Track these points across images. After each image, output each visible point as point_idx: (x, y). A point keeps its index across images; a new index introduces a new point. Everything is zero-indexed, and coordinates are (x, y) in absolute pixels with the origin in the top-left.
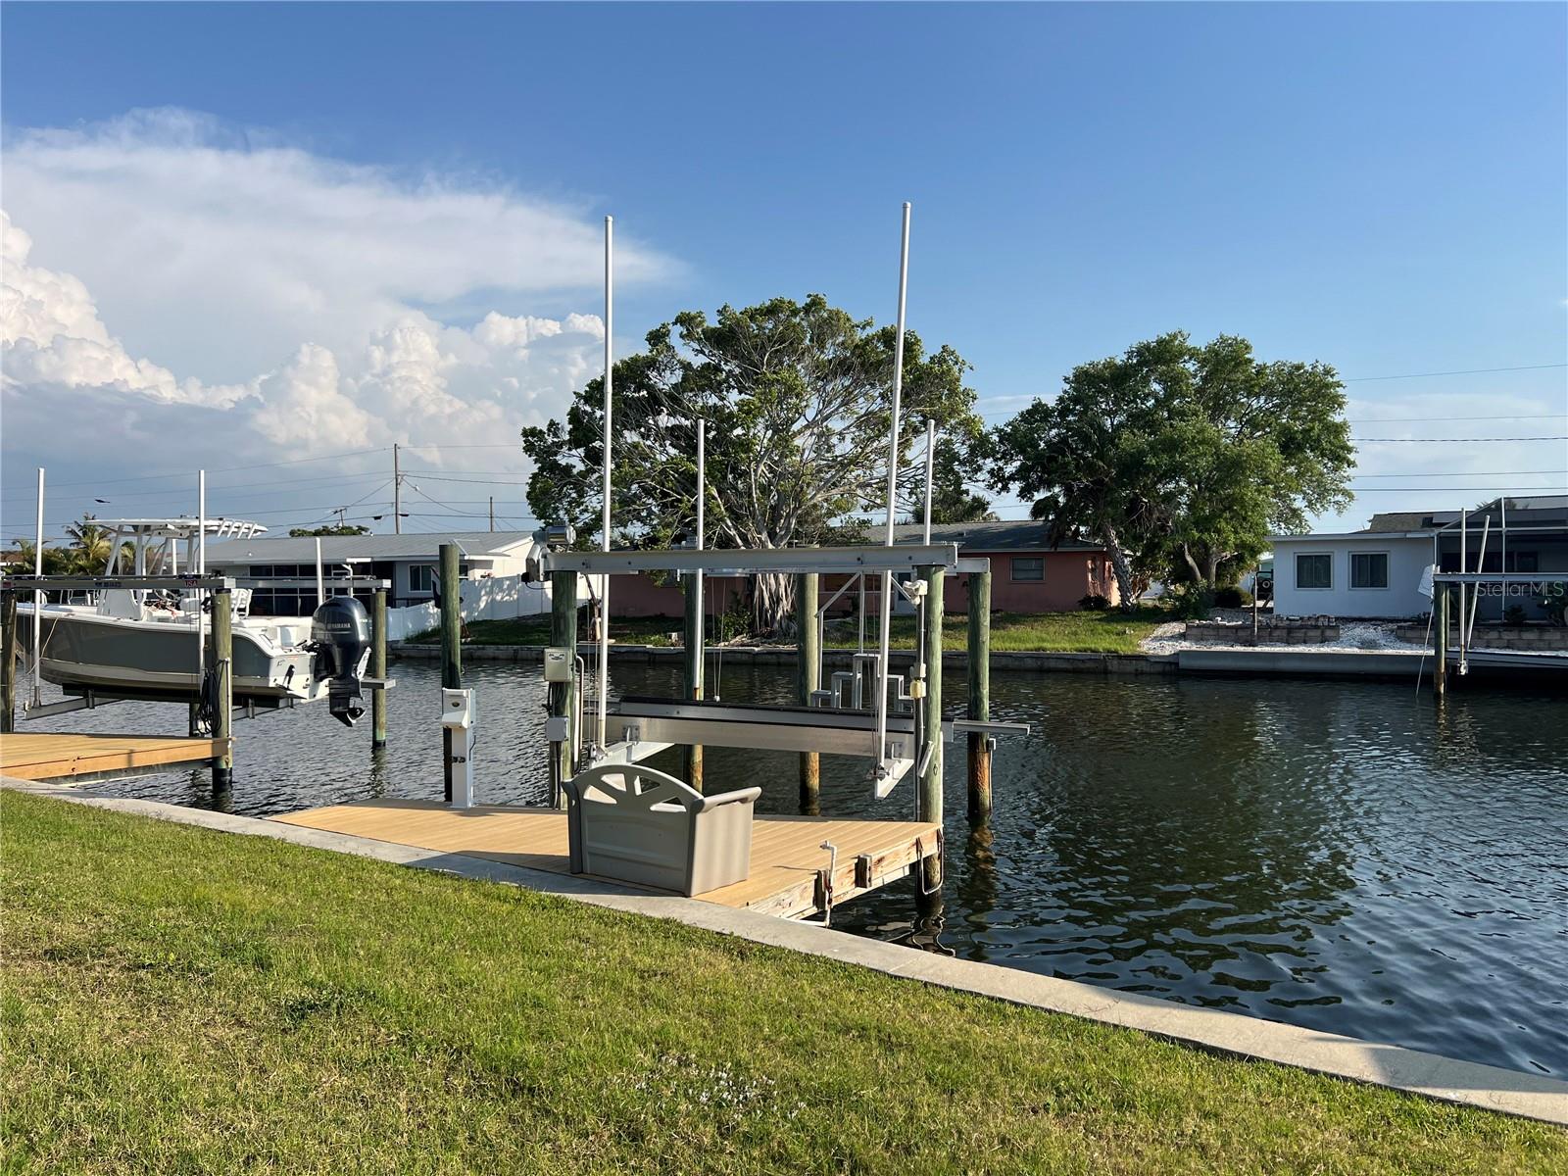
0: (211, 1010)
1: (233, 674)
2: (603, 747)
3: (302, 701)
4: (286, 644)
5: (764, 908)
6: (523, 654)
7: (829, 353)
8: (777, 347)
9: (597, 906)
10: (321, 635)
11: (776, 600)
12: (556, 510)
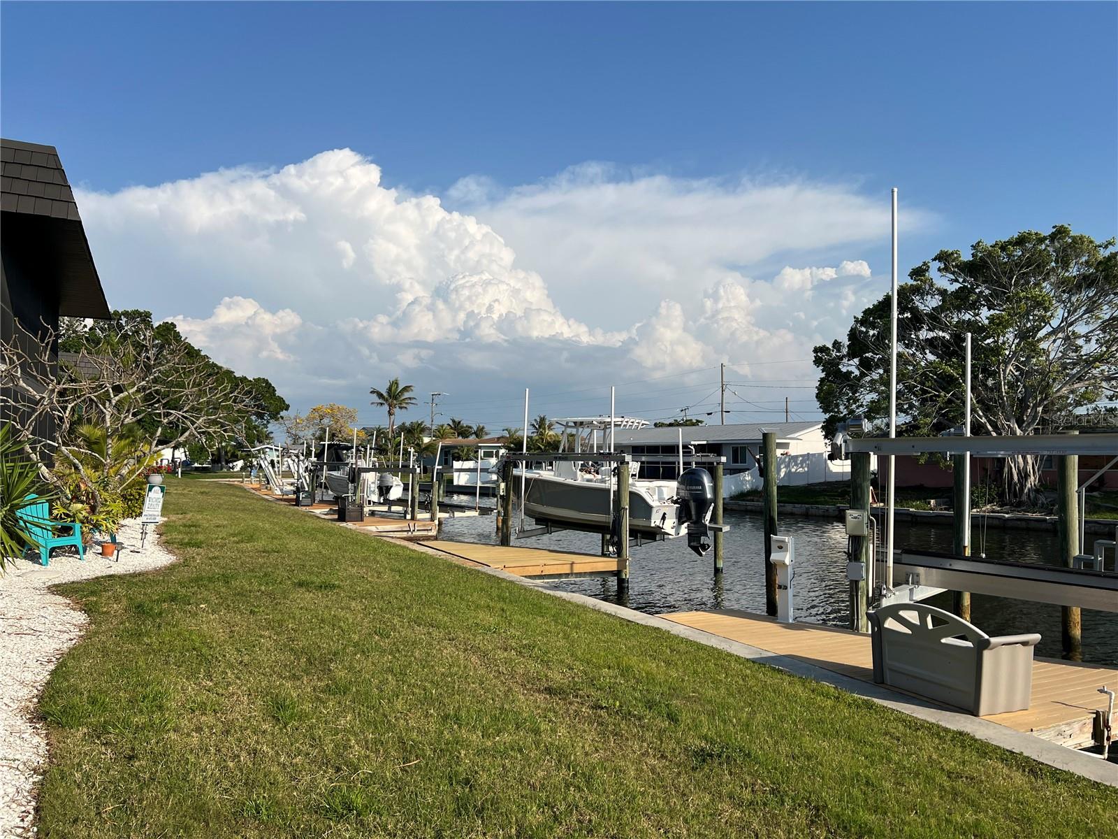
0: (645, 744)
1: (630, 516)
2: (891, 587)
3: (670, 537)
4: (660, 499)
5: (1047, 736)
6: (813, 511)
7: (1073, 271)
8: (1024, 270)
9: (900, 712)
10: (683, 493)
11: (1024, 476)
12: (837, 405)
